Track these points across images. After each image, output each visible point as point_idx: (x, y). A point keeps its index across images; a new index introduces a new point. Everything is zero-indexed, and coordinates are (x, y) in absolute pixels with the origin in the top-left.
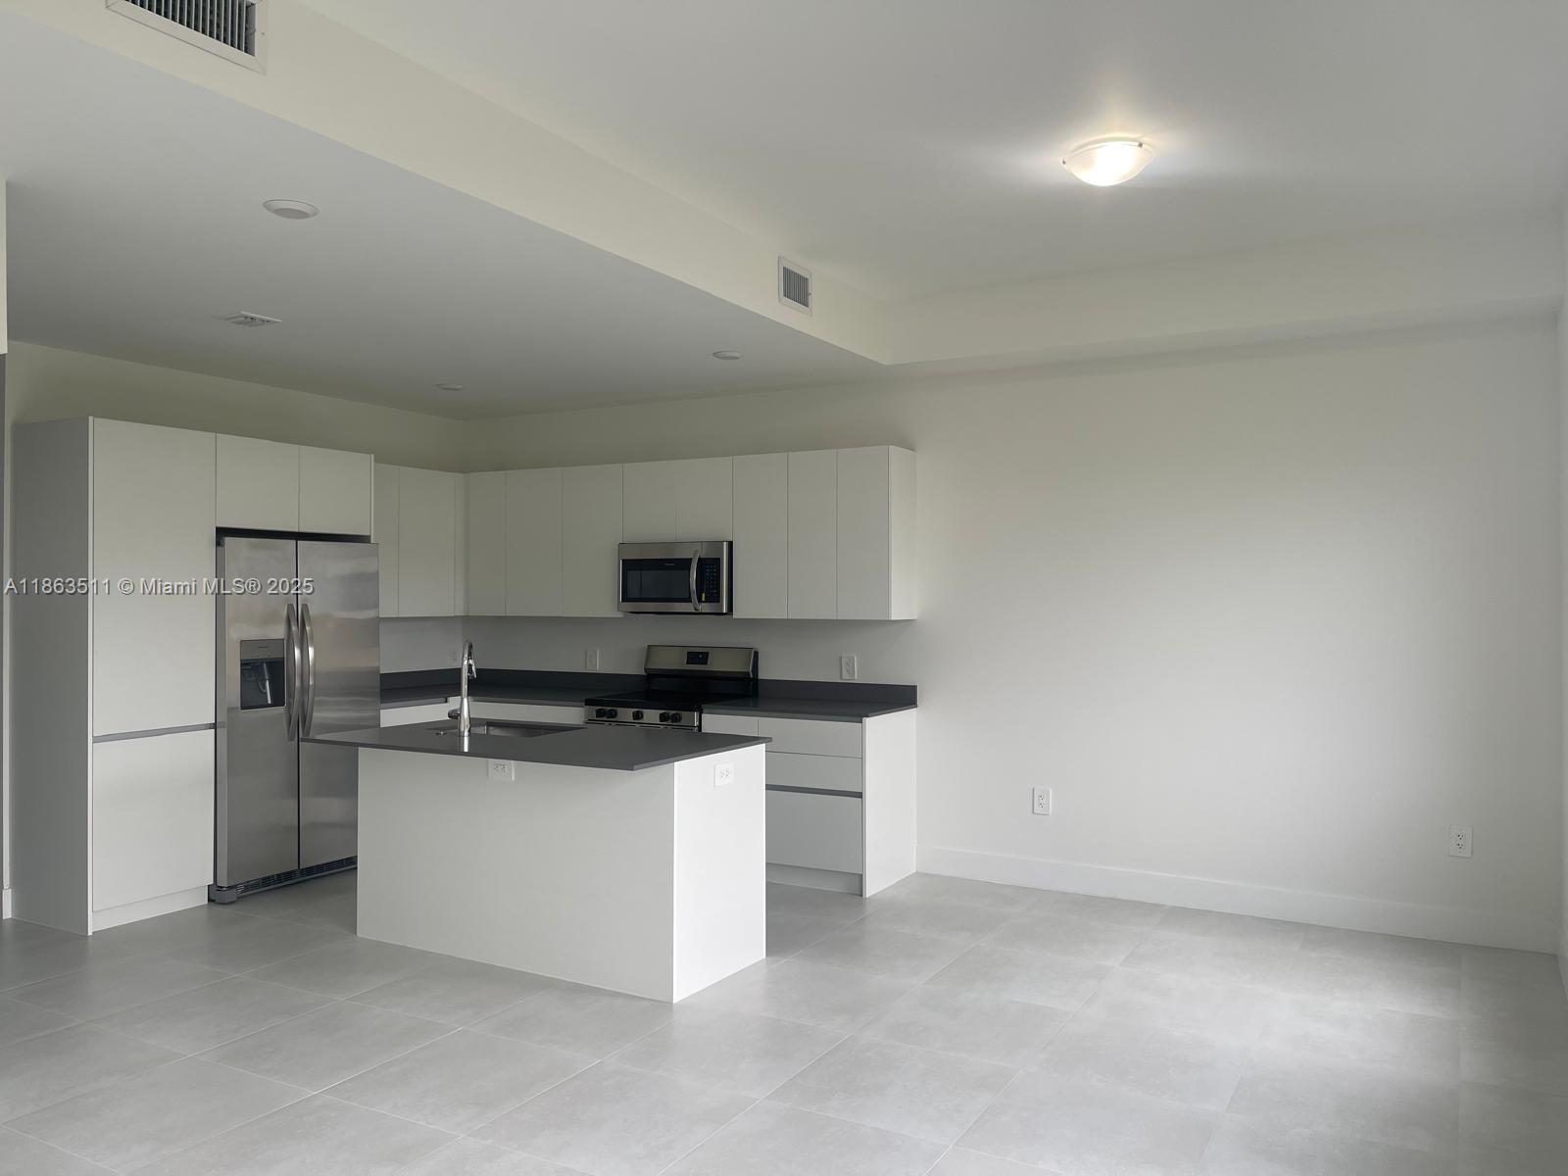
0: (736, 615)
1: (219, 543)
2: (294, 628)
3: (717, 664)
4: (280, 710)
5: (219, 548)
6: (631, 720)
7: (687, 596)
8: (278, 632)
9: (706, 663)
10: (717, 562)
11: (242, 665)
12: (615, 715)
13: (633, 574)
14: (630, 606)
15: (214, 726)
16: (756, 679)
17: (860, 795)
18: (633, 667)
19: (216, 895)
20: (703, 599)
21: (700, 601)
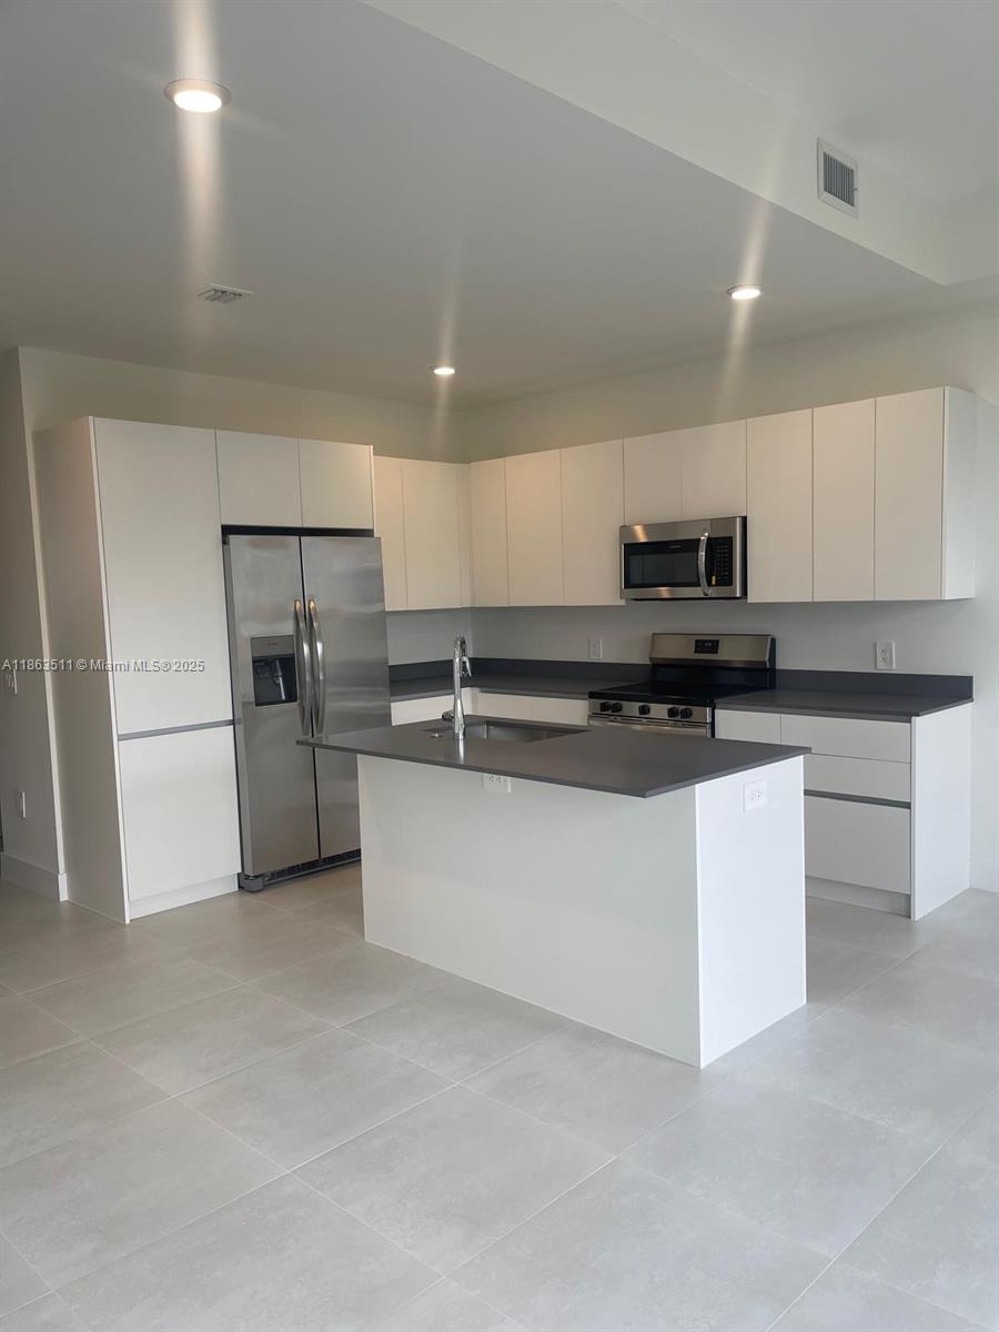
0: (751, 598)
1: (225, 542)
2: (302, 625)
3: (729, 653)
4: (294, 705)
5: (226, 547)
6: (638, 715)
7: (695, 580)
8: (287, 628)
9: (716, 652)
10: (729, 541)
11: (254, 662)
12: (620, 709)
13: (636, 559)
14: (633, 593)
15: (232, 722)
16: (773, 670)
17: (908, 806)
18: (638, 657)
19: (245, 883)
20: (714, 583)
21: (709, 584)
